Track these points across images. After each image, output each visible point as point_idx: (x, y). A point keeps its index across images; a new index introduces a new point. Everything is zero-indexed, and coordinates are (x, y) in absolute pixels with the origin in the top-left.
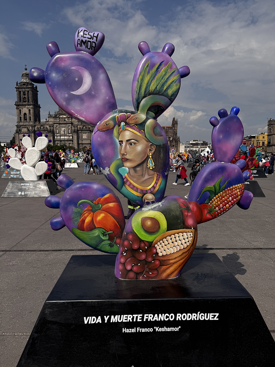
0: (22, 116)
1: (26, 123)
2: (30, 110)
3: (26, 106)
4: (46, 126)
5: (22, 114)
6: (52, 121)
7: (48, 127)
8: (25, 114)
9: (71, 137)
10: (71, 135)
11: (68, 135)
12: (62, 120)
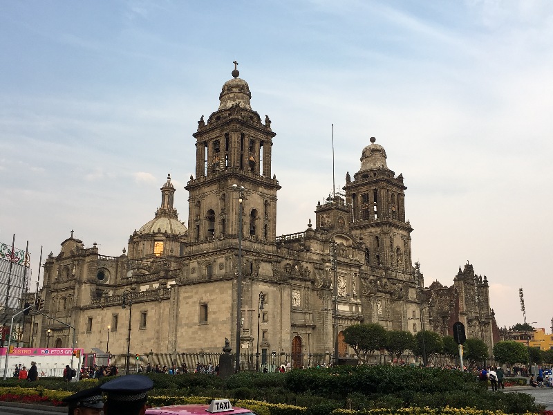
0: (247, 220)
1: (256, 246)
2: (266, 204)
3: (260, 189)
4: (305, 265)
5: (248, 211)
6: (318, 252)
7: (310, 267)
8: (254, 212)
9: (360, 310)
10: (359, 301)
11: (353, 300)
12: (341, 252)
